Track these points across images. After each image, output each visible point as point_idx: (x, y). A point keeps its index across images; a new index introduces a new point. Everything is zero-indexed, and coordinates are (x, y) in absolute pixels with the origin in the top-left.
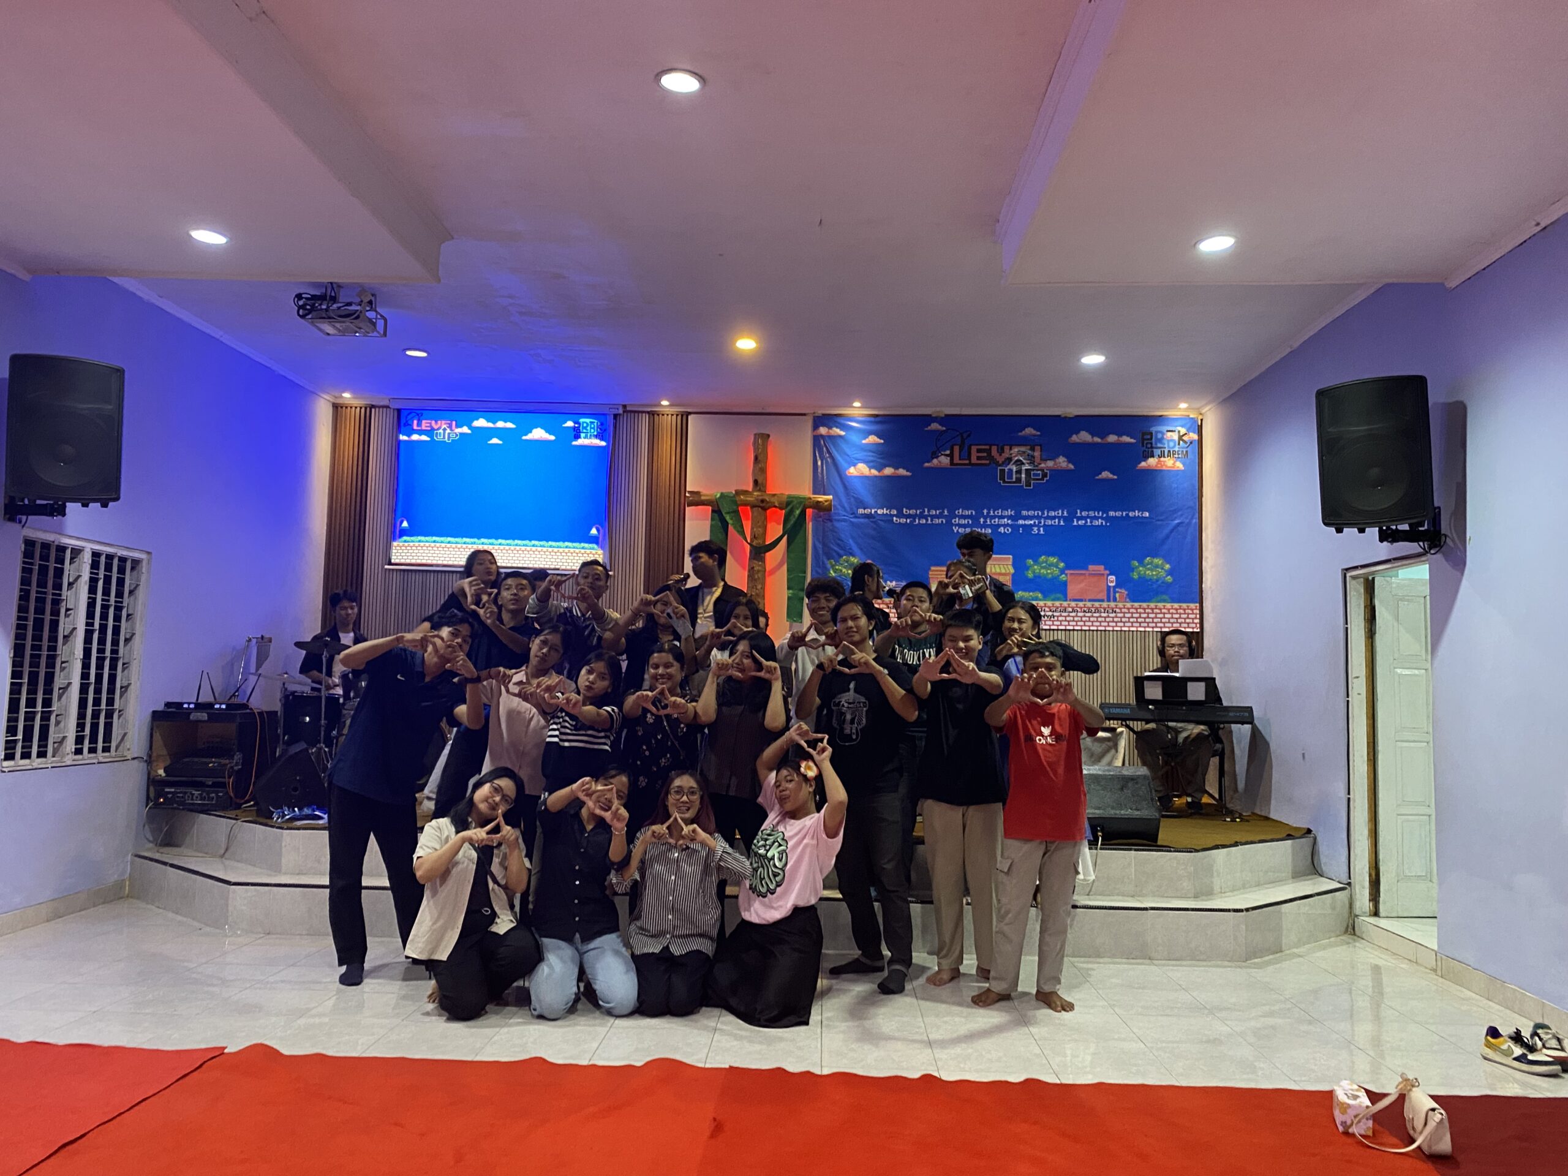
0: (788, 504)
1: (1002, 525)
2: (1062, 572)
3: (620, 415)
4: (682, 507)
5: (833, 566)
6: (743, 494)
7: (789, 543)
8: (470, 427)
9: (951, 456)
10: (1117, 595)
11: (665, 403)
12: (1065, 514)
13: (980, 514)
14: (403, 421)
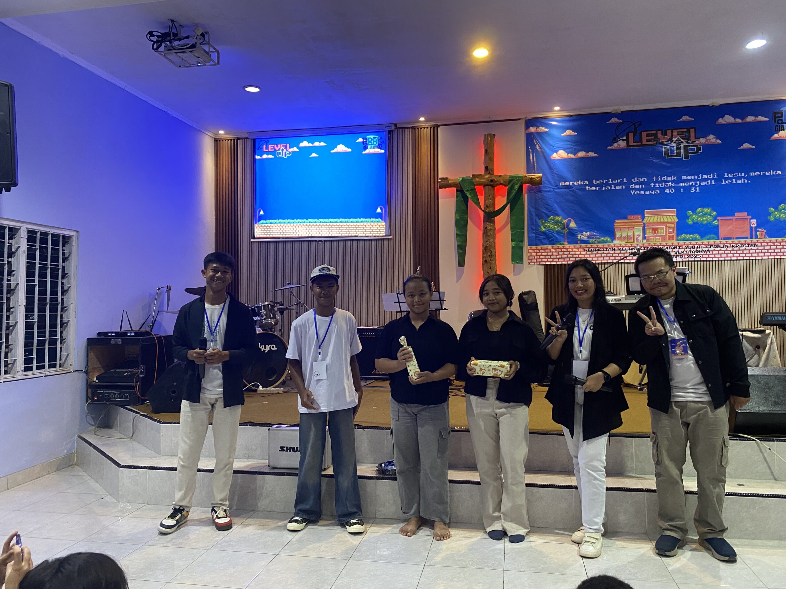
0: (510, 181)
1: (667, 188)
2: (715, 218)
3: (392, 131)
4: (436, 189)
5: (543, 224)
6: (477, 177)
7: (511, 209)
8: (298, 148)
9: (627, 140)
10: (758, 233)
11: (422, 119)
12: (716, 177)
13: (650, 180)
14: (257, 146)
